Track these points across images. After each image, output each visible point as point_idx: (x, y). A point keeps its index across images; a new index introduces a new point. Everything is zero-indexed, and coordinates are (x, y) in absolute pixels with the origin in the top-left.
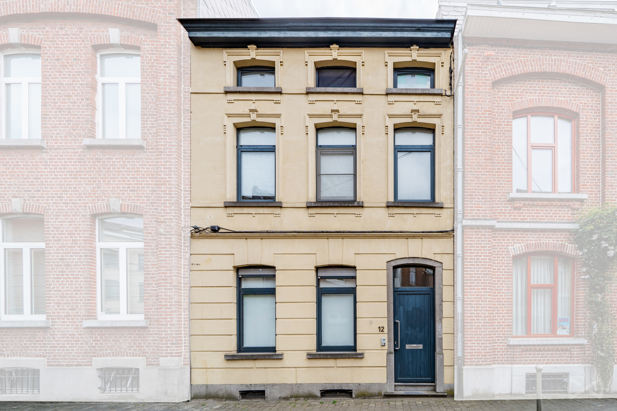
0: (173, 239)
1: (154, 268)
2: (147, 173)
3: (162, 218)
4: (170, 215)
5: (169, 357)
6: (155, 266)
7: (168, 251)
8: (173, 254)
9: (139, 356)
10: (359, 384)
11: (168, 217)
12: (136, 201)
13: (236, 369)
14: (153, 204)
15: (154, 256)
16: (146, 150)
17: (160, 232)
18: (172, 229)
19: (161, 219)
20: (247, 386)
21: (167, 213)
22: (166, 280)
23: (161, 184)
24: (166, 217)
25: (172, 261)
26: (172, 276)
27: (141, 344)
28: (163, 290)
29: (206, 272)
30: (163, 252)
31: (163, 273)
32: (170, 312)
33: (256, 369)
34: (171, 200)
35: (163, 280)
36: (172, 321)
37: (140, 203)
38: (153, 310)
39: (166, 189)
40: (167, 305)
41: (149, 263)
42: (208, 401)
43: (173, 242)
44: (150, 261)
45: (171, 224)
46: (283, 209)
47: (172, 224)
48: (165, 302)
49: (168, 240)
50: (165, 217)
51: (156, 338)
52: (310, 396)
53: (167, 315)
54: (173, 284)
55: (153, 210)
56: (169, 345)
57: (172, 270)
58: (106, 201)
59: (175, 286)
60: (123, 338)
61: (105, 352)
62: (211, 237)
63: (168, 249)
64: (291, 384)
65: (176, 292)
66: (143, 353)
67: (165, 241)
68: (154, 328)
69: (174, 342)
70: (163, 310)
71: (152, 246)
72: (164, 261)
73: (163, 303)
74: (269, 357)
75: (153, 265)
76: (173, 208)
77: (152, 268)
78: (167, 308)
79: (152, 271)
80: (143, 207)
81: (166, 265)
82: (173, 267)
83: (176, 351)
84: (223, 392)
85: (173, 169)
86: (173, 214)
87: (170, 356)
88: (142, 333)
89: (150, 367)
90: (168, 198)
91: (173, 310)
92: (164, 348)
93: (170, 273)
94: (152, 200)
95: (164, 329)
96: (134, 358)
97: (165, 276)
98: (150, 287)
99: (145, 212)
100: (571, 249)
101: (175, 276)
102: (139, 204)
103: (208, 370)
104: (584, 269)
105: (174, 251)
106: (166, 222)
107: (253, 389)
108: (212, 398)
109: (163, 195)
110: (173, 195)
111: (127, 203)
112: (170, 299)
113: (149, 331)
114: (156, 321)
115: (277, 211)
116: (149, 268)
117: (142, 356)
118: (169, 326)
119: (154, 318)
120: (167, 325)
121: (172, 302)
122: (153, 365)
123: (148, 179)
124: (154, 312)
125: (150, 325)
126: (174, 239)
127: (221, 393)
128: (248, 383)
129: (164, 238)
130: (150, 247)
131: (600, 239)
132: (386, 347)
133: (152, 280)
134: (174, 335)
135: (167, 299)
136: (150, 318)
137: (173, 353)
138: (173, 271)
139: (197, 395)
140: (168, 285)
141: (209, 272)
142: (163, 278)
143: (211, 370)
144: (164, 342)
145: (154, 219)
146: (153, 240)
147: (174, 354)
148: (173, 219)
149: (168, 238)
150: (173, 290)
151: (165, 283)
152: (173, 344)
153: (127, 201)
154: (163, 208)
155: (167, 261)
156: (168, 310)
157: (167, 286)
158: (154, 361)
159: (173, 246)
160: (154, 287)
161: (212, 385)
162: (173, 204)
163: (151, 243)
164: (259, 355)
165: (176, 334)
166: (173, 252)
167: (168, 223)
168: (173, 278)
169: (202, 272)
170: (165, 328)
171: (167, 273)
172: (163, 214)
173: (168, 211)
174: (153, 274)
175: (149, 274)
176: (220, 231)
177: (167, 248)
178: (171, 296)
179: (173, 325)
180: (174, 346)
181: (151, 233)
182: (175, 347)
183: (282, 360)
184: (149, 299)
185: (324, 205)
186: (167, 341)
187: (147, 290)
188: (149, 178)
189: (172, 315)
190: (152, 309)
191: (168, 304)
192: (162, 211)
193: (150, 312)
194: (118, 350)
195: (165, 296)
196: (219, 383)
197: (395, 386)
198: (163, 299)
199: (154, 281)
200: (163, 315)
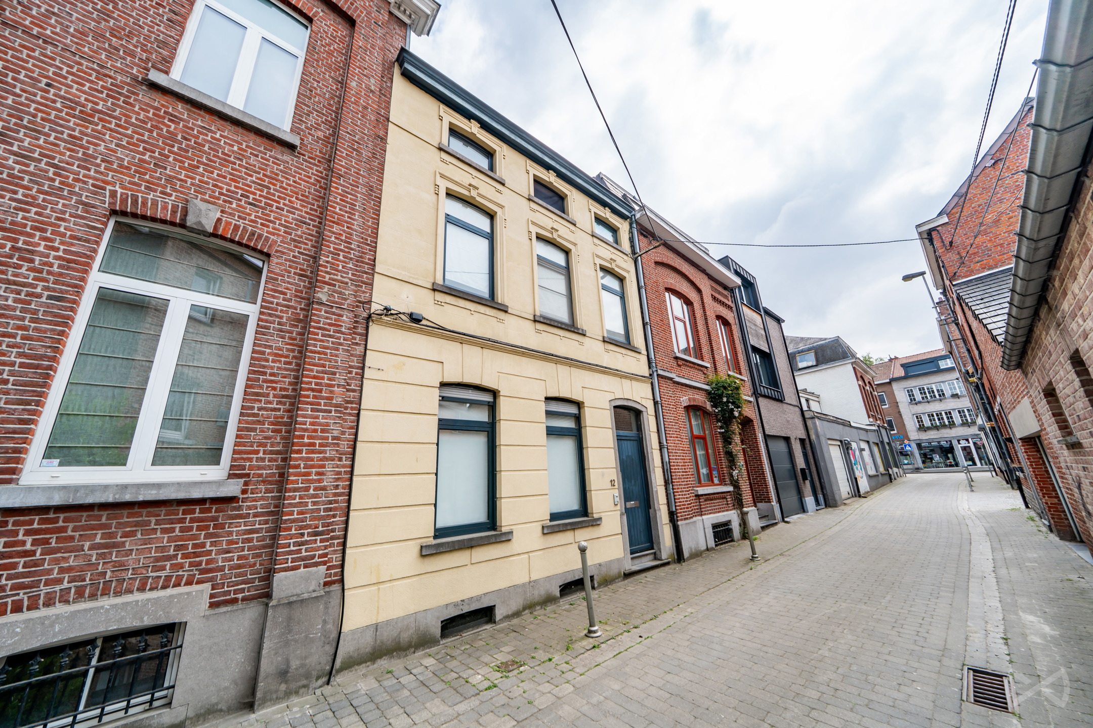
0: (344, 318)
1: (280, 361)
2: (292, 188)
3: (328, 276)
4: (344, 275)
5: (302, 569)
6: (283, 359)
7: (330, 336)
8: (341, 344)
9: (189, 583)
10: (600, 565)
11: (339, 278)
12: (259, 226)
13: (437, 573)
14: (299, 243)
15: (283, 337)
16: (296, 154)
17: (319, 299)
18: (346, 299)
19: (324, 277)
20: (456, 605)
21: (337, 271)
22: (320, 391)
23: (334, 222)
24: (335, 277)
25: (336, 356)
26: (333, 386)
27: (203, 545)
28: (310, 413)
29: (394, 384)
30: (320, 337)
31: (314, 377)
32: (321, 460)
33: (472, 566)
34: (349, 253)
35: (313, 390)
36: (320, 481)
37: (268, 232)
38: (261, 455)
39: (341, 232)
40: (314, 445)
41: (268, 351)
42: (375, 666)
43: (343, 322)
44: (270, 347)
45: (343, 291)
46: (507, 314)
47: (347, 292)
48: (309, 437)
49: (334, 317)
50: (332, 276)
51: (257, 526)
52: (548, 600)
53: (312, 467)
54: (334, 402)
55: (297, 254)
56: (306, 538)
57: (334, 374)
58: (173, 198)
59: (336, 406)
60: (139, 536)
61: (44, 590)
62: (410, 329)
63: (331, 333)
64: (524, 585)
65: (339, 417)
66: (202, 572)
67: (327, 318)
68: (253, 501)
69: (321, 529)
70: (304, 455)
71: (281, 318)
72: (319, 353)
73: (306, 440)
74: (496, 539)
75: (276, 355)
76: (351, 266)
77: (273, 361)
78: (313, 452)
79: (272, 368)
80: (276, 242)
81: (322, 362)
82: (337, 368)
83: (321, 552)
84: (411, 631)
85: (357, 208)
86: (350, 276)
87: (306, 566)
88: (213, 514)
89: (223, 609)
90: (342, 247)
91: (328, 455)
92: (292, 548)
93: (329, 379)
94: (296, 235)
95: (297, 500)
96: (170, 591)
97: (316, 384)
98: (260, 401)
99: (277, 251)
100: (708, 406)
101: (339, 386)
102: (265, 234)
103: (381, 586)
104: (719, 424)
105: (344, 340)
106: (334, 285)
107: (466, 609)
108: (385, 655)
109: (333, 239)
110: (353, 246)
111: (234, 222)
112: (323, 431)
113: (240, 508)
114: (263, 482)
115: (501, 315)
116: (267, 360)
117: (199, 582)
118: (312, 491)
119: (260, 475)
120: (307, 489)
121: (327, 438)
122: (234, 601)
123: (294, 199)
124: (263, 460)
125: (244, 492)
126: (346, 318)
127: (405, 637)
128: (456, 598)
129: (326, 312)
130: (277, 320)
131: (728, 402)
132: (618, 507)
133: (268, 387)
134: (322, 513)
135: (315, 431)
136: (248, 475)
137: (313, 557)
138: (337, 376)
139: (351, 657)
140: (322, 402)
141: (398, 385)
142: (313, 386)
143: (388, 585)
144: (293, 532)
145: (296, 268)
146: (288, 307)
147: (316, 559)
148: (350, 284)
149: (334, 314)
150: (333, 414)
151: (315, 397)
152: (316, 534)
153: (236, 218)
154: (330, 259)
155: (326, 354)
156: (316, 456)
157: (319, 404)
158: (236, 592)
159: (343, 330)
160: (270, 403)
161: (388, 623)
162: (351, 259)
163: (281, 311)
164: (481, 538)
165: (326, 510)
166: (342, 341)
167: (337, 288)
168: (336, 389)
169: (385, 383)
170: (301, 498)
171: (323, 378)
172: (328, 270)
173: (340, 268)
174: (272, 375)
175: (264, 374)
176: (424, 322)
177: (330, 331)
178: (327, 425)
179: (324, 488)
180: (318, 538)
181: (285, 294)
182: (322, 541)
183: (510, 543)
184: (254, 430)
185: (552, 323)
186: (301, 528)
187: (253, 408)
188: (297, 198)
189: (323, 466)
190: (257, 452)
191: (317, 442)
192: (329, 265)
193: (250, 460)
194: (109, 574)
195: (312, 424)
196: (401, 614)
197: (632, 559)
198: (306, 430)
199: (274, 389)
200: (302, 466)
